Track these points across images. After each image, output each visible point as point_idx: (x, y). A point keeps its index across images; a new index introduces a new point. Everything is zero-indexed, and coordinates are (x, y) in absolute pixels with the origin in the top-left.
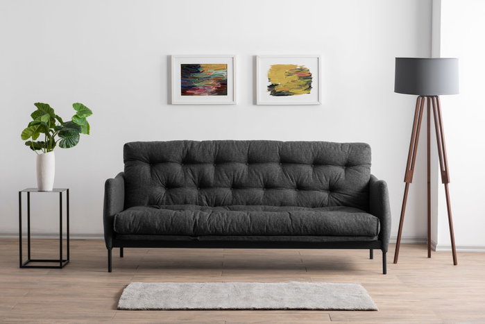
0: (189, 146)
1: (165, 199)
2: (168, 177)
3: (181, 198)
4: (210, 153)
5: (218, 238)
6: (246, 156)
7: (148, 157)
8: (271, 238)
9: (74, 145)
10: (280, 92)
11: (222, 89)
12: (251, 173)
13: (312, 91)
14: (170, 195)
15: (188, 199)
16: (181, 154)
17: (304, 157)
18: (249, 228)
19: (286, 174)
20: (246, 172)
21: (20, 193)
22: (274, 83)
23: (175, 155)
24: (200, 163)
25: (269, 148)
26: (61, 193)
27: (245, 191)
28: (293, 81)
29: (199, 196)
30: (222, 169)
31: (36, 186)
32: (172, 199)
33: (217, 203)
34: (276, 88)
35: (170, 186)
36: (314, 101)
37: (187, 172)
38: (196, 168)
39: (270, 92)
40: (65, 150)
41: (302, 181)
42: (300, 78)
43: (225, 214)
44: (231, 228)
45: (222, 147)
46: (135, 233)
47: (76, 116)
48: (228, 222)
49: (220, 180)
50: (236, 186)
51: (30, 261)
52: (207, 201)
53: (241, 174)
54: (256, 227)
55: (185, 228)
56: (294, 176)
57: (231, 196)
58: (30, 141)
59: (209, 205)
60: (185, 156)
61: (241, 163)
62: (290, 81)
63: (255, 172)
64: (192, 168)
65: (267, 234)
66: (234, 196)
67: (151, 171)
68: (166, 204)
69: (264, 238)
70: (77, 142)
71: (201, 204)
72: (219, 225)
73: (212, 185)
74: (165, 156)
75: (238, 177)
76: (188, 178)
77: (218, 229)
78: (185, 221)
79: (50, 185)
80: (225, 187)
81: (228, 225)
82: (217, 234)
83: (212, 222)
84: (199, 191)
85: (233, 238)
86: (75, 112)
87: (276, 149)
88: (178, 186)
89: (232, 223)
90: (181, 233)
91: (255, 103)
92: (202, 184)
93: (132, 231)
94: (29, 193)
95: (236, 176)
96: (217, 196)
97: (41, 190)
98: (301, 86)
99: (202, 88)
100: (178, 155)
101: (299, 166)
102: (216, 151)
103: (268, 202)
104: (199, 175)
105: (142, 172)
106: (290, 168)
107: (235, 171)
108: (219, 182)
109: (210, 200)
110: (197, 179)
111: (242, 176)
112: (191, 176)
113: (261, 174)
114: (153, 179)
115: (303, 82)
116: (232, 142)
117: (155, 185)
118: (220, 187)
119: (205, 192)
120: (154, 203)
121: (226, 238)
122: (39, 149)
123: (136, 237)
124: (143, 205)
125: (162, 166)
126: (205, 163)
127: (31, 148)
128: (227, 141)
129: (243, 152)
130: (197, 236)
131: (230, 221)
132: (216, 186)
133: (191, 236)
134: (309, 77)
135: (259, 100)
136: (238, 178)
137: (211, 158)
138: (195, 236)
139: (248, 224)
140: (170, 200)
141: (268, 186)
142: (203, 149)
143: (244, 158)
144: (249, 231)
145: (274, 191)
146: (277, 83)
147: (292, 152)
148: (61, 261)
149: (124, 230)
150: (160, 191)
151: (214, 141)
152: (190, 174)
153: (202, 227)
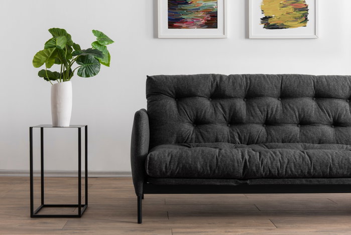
0: (218, 79)
1: (194, 136)
2: (197, 113)
3: (212, 135)
4: (241, 86)
5: (272, 182)
6: (279, 90)
7: (174, 91)
8: (334, 181)
9: (95, 74)
10: (274, 25)
11: (211, 21)
12: (286, 108)
13: (308, 23)
14: (200, 132)
15: (220, 137)
16: (210, 88)
17: (341, 91)
18: (309, 170)
19: (322, 109)
20: (280, 108)
21: (31, 129)
22: (268, 15)
23: (203, 89)
24: (230, 97)
25: (304, 82)
26: (80, 129)
27: (280, 127)
28: (288, 13)
29: (231, 133)
30: (254, 104)
31: (50, 122)
32: (202, 136)
33: (250, 141)
34: (270, 21)
35: (199, 122)
36: (312, 35)
37: (217, 107)
38: (226, 103)
39: (263, 25)
40: (84, 79)
41: (339, 117)
42: (295, 9)
43: (278, 153)
44: (288, 169)
45: (253, 81)
46: (172, 176)
47: (96, 43)
48: (284, 162)
49: (252, 116)
50: (269, 122)
51: (44, 206)
52: (240, 138)
53: (274, 110)
54: (318, 168)
55: (234, 170)
56: (331, 111)
57: (266, 134)
58: (43, 70)
59: (241, 143)
60: (213, 90)
61: (274, 97)
62: (285, 13)
63: (290, 107)
64: (222, 103)
65: (331, 176)
66: (268, 133)
67: (178, 107)
68: (195, 142)
69: (326, 181)
70: (98, 71)
71: (234, 142)
72: (274, 165)
73: (244, 121)
74: (193, 90)
75: (272, 112)
76: (219, 114)
77: (273, 170)
78: (233, 161)
79: (67, 119)
80: (257, 123)
81: (285, 166)
82: (271, 176)
83: (265, 162)
84: (230, 127)
85: (289, 182)
86: (95, 39)
87: (311, 83)
88: (208, 123)
89: (288, 163)
90: (228, 176)
91: (247, 36)
92: (234, 121)
93: (168, 174)
94: (42, 129)
95: (270, 111)
96: (250, 133)
97: (56, 125)
98: (296, 19)
99: (190, 20)
100: (207, 89)
101: (336, 101)
102: (247, 84)
103: (306, 139)
104: (230, 110)
105: (168, 107)
106: (326, 103)
107: (268, 106)
108: (251, 118)
109: (243, 138)
110: (228, 115)
111: (276, 111)
112: (222, 111)
113: (296, 109)
114: (180, 115)
115: (299, 14)
116: (263, 76)
117: (183, 121)
118: (253, 123)
119: (237, 129)
120: (182, 141)
121: (280, 181)
122: (54, 80)
123: (173, 181)
124: (170, 143)
125: (189, 101)
126: (235, 97)
127: (45, 79)
128: (257, 75)
129: (275, 86)
130: (247, 180)
131: (286, 161)
132: (249, 122)
133: (240, 179)
134: (305, 9)
135: (252, 34)
136: (271, 114)
137: (242, 92)
138: (245, 179)
139: (308, 165)
140: (200, 138)
141: (304, 122)
142: (233, 83)
143: (277, 92)
144: (309, 173)
145: (311, 128)
146: (270, 15)
147: (328, 85)
148: (79, 206)
149: (158, 173)
150: (188, 128)
151: (243, 75)
152: (221, 109)
153: (254, 168)
